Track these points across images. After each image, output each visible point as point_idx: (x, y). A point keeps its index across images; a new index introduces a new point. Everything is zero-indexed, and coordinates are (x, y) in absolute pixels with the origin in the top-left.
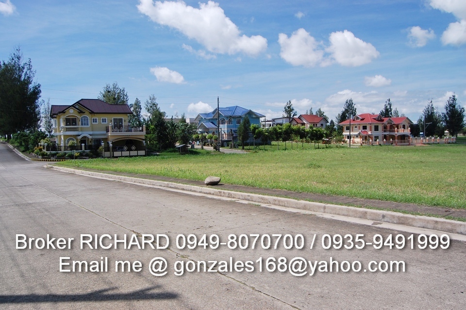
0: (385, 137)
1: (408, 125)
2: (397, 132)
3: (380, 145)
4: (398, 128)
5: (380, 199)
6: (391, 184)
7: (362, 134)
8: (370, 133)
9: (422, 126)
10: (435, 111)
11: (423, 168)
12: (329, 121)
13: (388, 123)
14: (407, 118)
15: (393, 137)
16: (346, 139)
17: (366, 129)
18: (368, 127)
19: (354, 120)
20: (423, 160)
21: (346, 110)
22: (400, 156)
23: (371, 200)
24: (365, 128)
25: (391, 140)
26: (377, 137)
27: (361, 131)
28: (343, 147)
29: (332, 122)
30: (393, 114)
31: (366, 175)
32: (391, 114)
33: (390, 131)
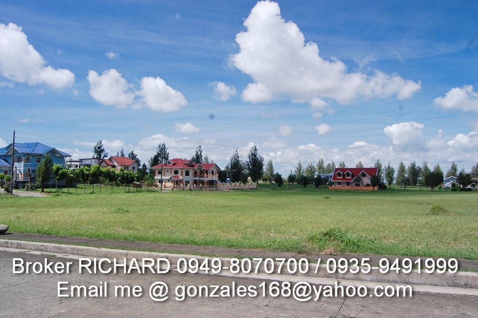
0: (195, 182)
1: (216, 171)
2: (207, 177)
3: (190, 189)
4: (207, 174)
5: (181, 243)
6: (196, 229)
7: (173, 179)
8: (181, 178)
9: (229, 173)
10: (240, 159)
11: (227, 212)
12: (142, 164)
13: (198, 169)
14: (216, 165)
15: (203, 182)
16: (158, 184)
17: (178, 174)
18: (180, 172)
19: (166, 165)
20: (228, 204)
21: (158, 154)
22: (208, 200)
23: (174, 245)
24: (176, 172)
25: (201, 185)
26: (187, 182)
27: (173, 176)
28: (154, 191)
29: (144, 166)
30: (203, 160)
31: (174, 219)
32: (202, 160)
33: (200, 177)
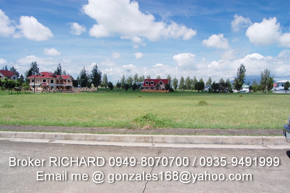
0: (57, 87)
1: (71, 80)
2: (65, 84)
3: (54, 92)
4: (65, 82)
5: (53, 126)
6: (61, 116)
7: (43, 85)
8: (48, 84)
9: (79, 81)
10: (86, 73)
11: (80, 105)
12: (20, 75)
13: (59, 79)
14: (71, 76)
15: (62, 87)
16: (32, 88)
17: (45, 82)
18: (47, 81)
19: (37, 76)
20: (80, 101)
21: (32, 69)
22: (66, 99)
23: (48, 127)
24: (44, 81)
25: (61, 89)
26: (52, 87)
27: (42, 83)
28: (30, 93)
29: (22, 76)
30: (62, 73)
31: (45, 111)
32: (61, 73)
33: (61, 84)
